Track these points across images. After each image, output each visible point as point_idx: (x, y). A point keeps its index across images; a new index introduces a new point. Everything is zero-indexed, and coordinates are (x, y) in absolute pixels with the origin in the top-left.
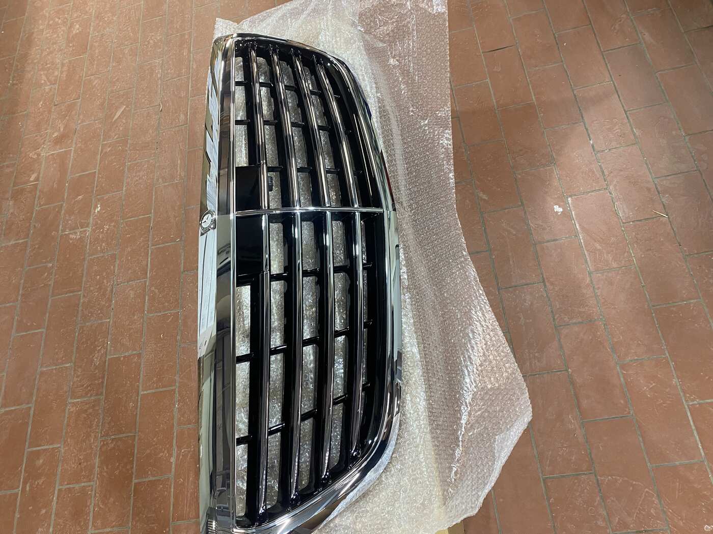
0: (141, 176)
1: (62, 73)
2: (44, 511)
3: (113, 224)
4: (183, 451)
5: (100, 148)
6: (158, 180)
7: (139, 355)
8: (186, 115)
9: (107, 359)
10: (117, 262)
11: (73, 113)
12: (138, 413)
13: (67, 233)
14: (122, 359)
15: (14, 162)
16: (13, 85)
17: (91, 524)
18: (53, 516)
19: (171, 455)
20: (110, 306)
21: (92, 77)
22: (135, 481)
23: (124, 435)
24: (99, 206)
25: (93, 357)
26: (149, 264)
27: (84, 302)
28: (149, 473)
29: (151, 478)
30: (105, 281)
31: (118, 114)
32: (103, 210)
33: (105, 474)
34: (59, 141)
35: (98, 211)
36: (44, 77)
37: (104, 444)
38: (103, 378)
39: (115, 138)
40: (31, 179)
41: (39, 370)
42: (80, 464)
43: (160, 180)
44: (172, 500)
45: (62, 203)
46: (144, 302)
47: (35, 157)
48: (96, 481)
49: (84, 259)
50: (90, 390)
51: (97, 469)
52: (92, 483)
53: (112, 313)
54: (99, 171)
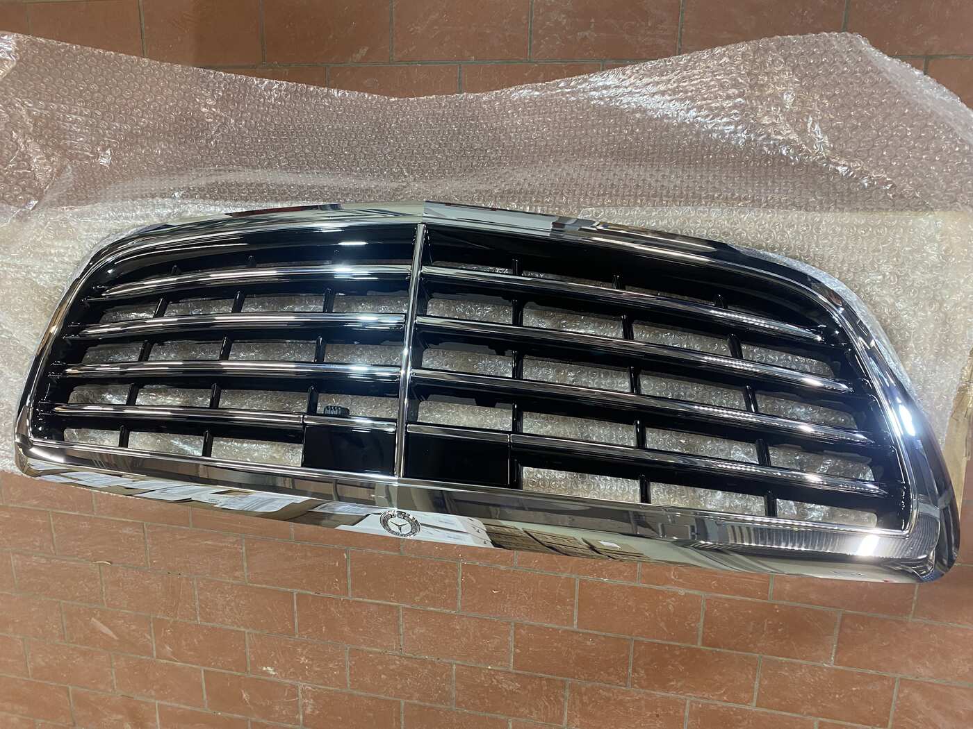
0: (224, 603)
1: (15, 712)
3: (300, 650)
4: (672, 577)
5: (165, 661)
6: (236, 578)
7: (518, 626)
8: (127, 524)
9: (514, 671)
10: (364, 647)
11: (92, 699)
12: (604, 634)
13: (301, 717)
14: (518, 651)
17: (743, 707)
19: (675, 594)
20: (432, 663)
21: (30, 666)
22: (699, 645)
23: (631, 656)
24: (264, 669)
25: (506, 690)
26: (377, 602)
28: (693, 625)
29: (701, 624)
30: (392, 667)
31: (106, 630)
32: (273, 663)
33: (679, 684)
35: (274, 671)
37: (637, 683)
38: (541, 678)
39: (149, 637)
42: (658, 716)
43: (237, 574)
44: (738, 598)
45: (249, 722)
46: (437, 613)
48: (687, 696)
49: (351, 695)
50: (555, 697)
51: (671, 695)
52: (688, 702)
53: (444, 660)
54: (204, 665)
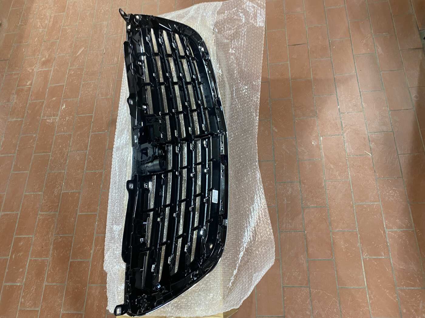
0: (89, 91)
1: (50, 21)
2: (21, 270)
3: (71, 117)
4: (98, 248)
5: (68, 71)
6: (98, 95)
7: (79, 193)
8: (118, 59)
9: (62, 193)
10: (72, 139)
11: (54, 48)
12: (76, 224)
13: (45, 118)
14: (70, 194)
15: (18, 72)
16: (21, 25)
17: (45, 279)
18: (26, 273)
19: (91, 249)
20: (65, 163)
21: (67, 27)
22: (70, 260)
23: (67, 235)
24: (64, 105)
25: (54, 190)
26: (89, 143)
27: (51, 159)
28: (79, 257)
29: (79, 260)
30: (64, 149)
31: (80, 52)
32: (66, 108)
33: (55, 255)
34: (45, 63)
35: (64, 108)
36: (39, 24)
37: (56, 239)
38: (59, 203)
39: (77, 66)
40: (28, 84)
41: (24, 193)
42: (42, 247)
43: (100, 95)
44: (89, 273)
45: (44, 100)
46: (85, 164)
47: (31, 71)
48: (50, 258)
49: (54, 135)
50: (51, 209)
51: (51, 252)
52: (48, 258)
53: (66, 168)
54: (66, 84)
